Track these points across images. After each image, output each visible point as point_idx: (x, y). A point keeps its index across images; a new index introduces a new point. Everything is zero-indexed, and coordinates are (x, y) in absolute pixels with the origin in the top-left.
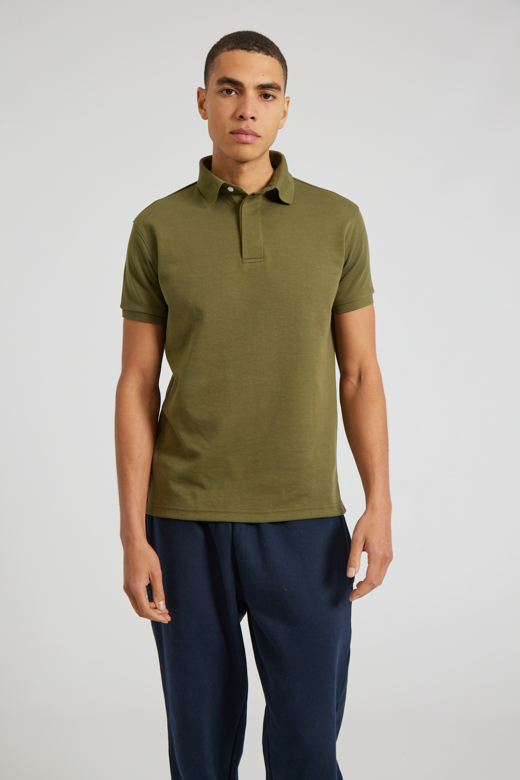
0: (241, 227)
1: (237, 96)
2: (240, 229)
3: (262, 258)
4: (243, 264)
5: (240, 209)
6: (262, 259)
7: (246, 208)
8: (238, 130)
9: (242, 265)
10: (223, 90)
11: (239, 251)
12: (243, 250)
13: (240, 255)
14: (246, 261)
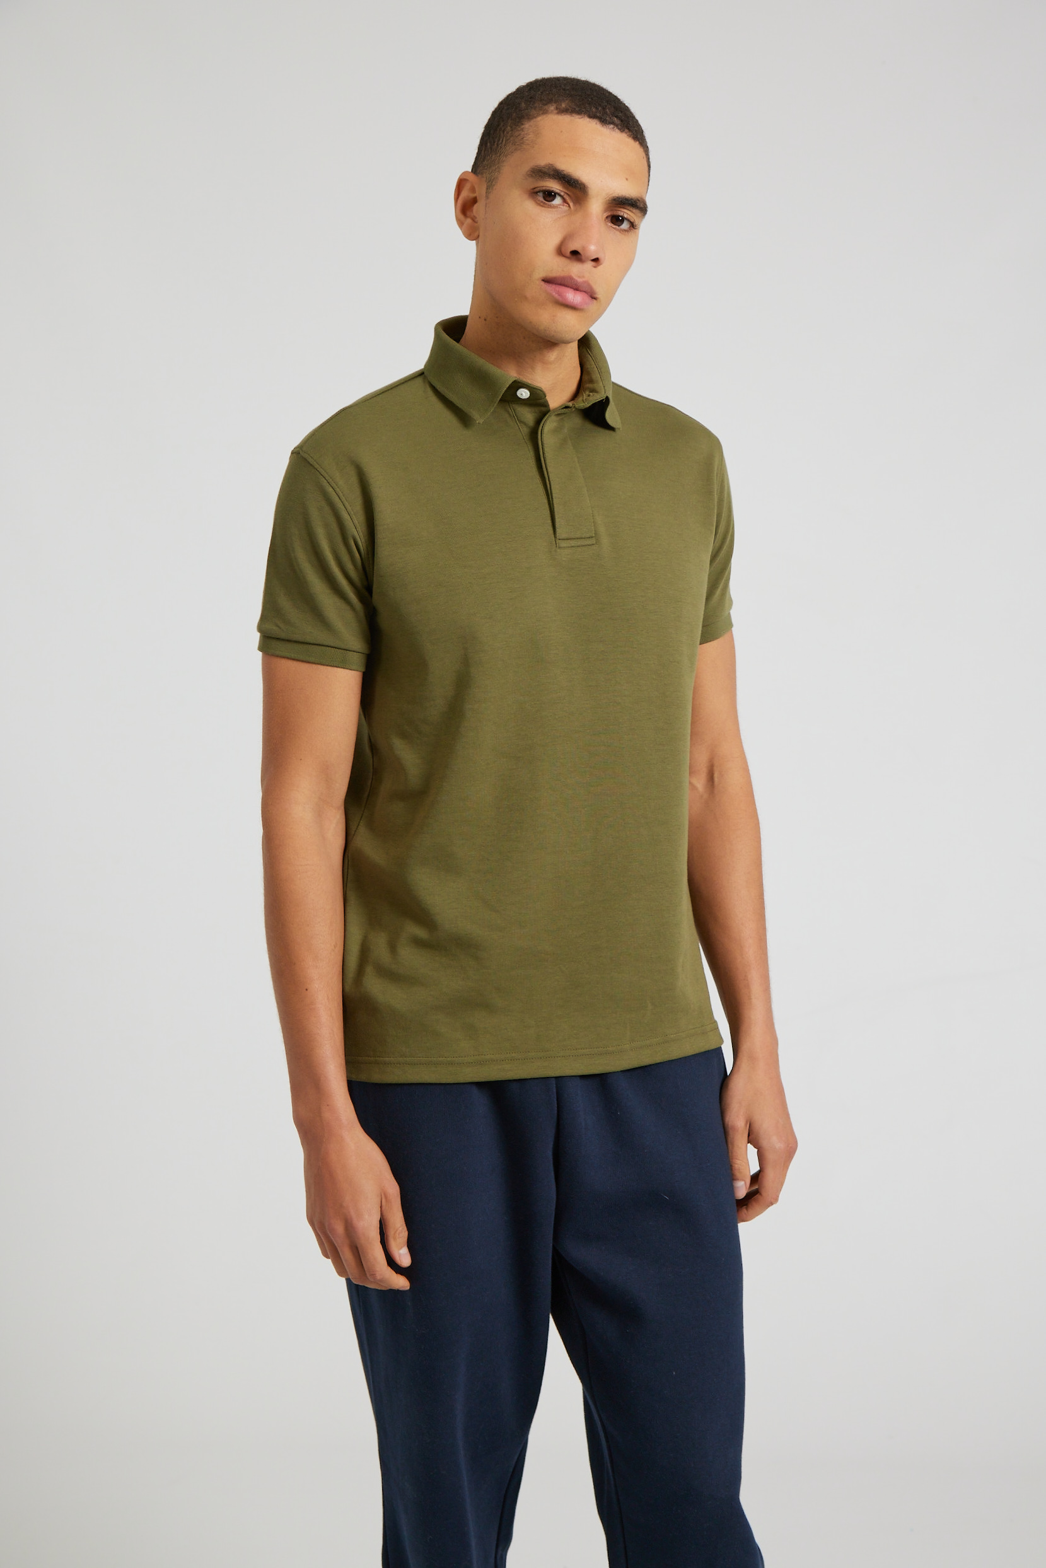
1: (565, 208)
3: (592, 537)
4: (558, 550)
5: (540, 437)
6: (593, 541)
7: (549, 435)
8: (563, 278)
9: (556, 551)
10: (539, 192)
11: (549, 521)
12: (557, 520)
13: (551, 532)
14: (563, 544)
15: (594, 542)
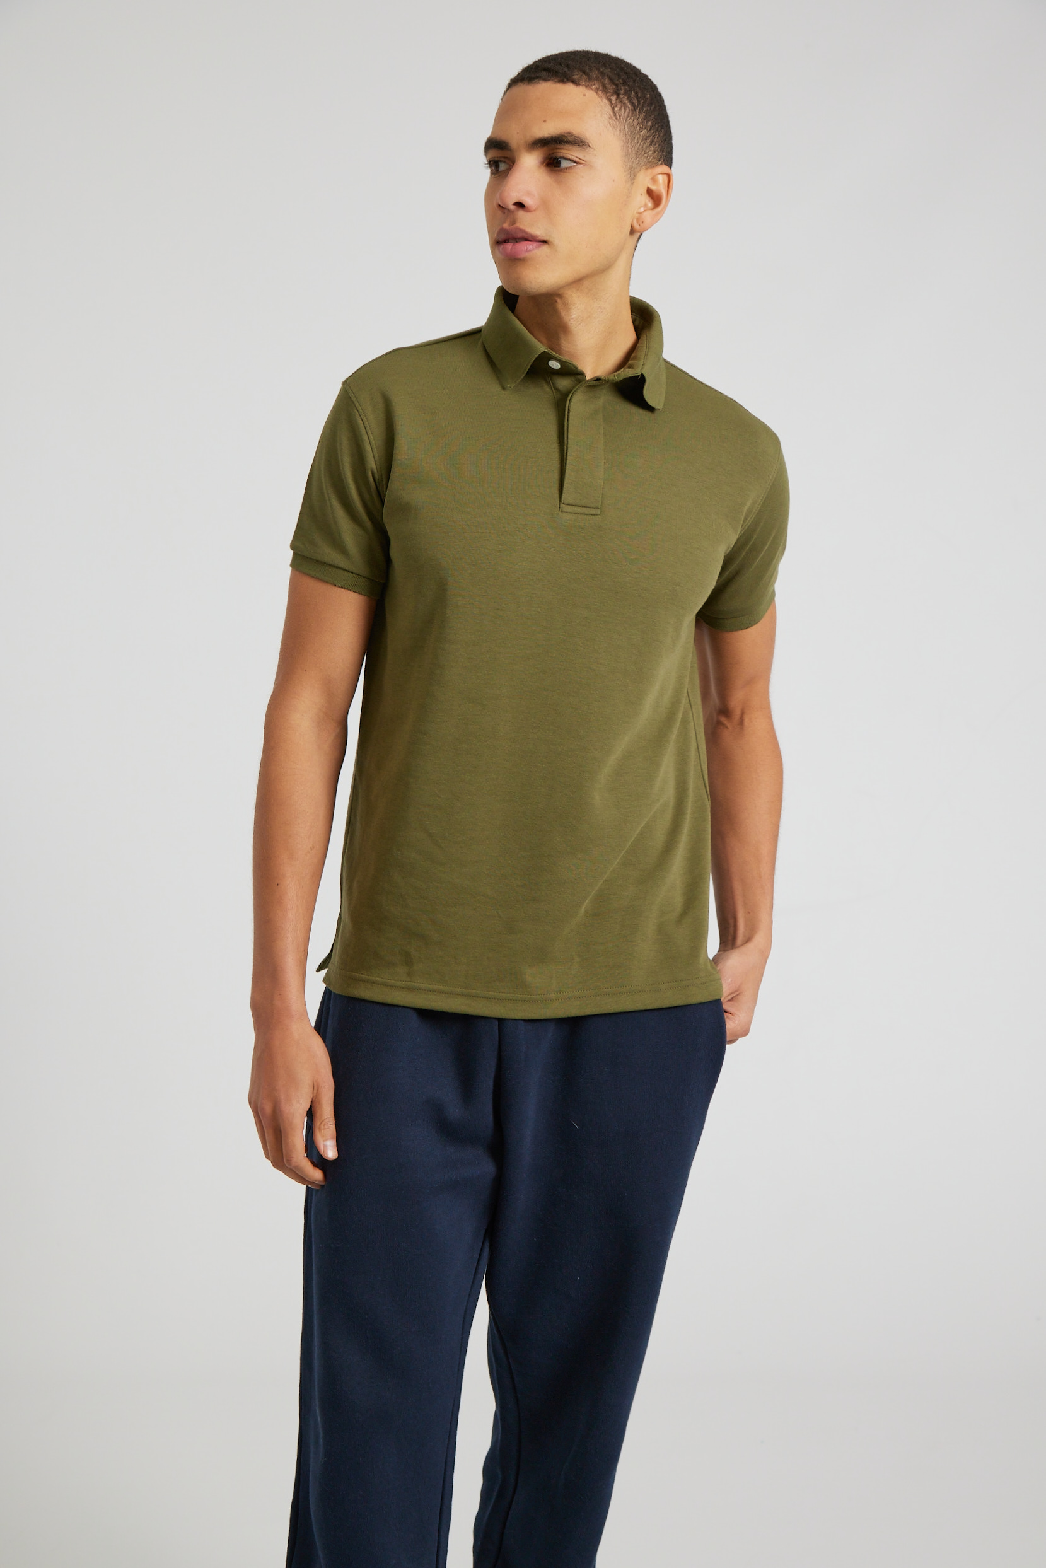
0: (566, 439)
2: (564, 443)
3: (598, 508)
4: (560, 514)
5: (567, 405)
6: (598, 511)
7: (578, 405)
9: (558, 514)
11: (557, 486)
12: (566, 485)
13: (557, 495)
14: (567, 508)
15: (599, 513)
